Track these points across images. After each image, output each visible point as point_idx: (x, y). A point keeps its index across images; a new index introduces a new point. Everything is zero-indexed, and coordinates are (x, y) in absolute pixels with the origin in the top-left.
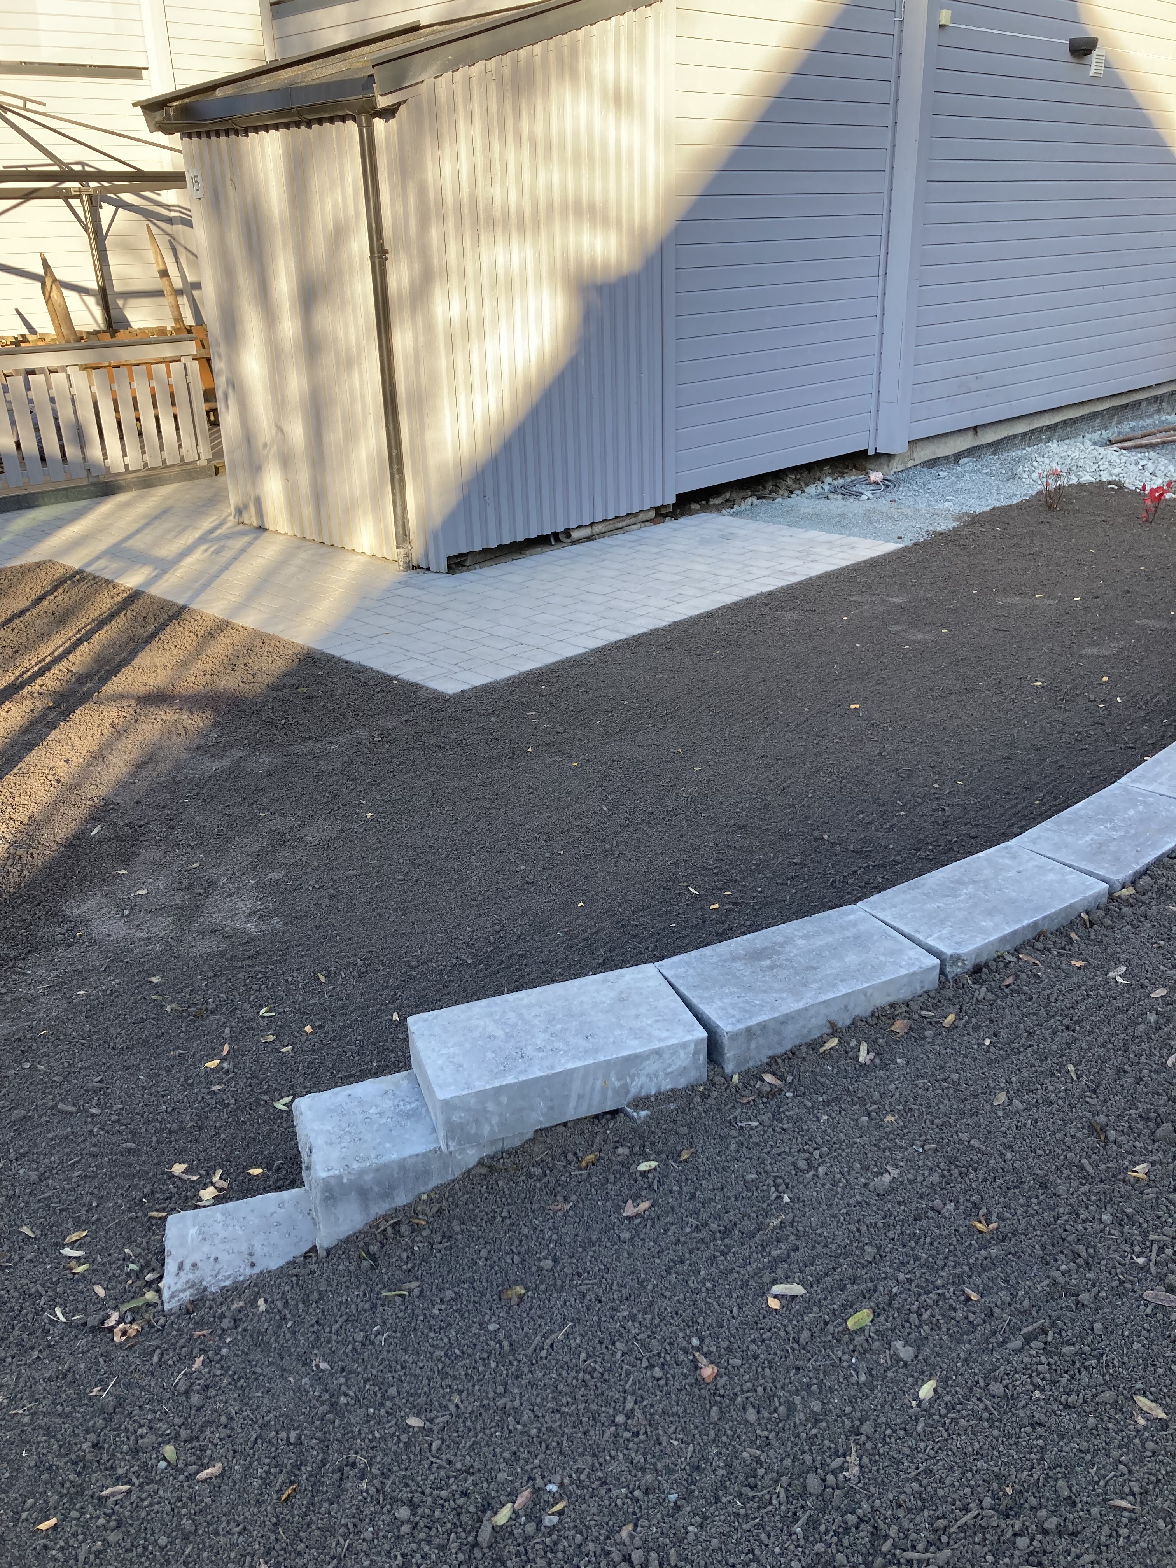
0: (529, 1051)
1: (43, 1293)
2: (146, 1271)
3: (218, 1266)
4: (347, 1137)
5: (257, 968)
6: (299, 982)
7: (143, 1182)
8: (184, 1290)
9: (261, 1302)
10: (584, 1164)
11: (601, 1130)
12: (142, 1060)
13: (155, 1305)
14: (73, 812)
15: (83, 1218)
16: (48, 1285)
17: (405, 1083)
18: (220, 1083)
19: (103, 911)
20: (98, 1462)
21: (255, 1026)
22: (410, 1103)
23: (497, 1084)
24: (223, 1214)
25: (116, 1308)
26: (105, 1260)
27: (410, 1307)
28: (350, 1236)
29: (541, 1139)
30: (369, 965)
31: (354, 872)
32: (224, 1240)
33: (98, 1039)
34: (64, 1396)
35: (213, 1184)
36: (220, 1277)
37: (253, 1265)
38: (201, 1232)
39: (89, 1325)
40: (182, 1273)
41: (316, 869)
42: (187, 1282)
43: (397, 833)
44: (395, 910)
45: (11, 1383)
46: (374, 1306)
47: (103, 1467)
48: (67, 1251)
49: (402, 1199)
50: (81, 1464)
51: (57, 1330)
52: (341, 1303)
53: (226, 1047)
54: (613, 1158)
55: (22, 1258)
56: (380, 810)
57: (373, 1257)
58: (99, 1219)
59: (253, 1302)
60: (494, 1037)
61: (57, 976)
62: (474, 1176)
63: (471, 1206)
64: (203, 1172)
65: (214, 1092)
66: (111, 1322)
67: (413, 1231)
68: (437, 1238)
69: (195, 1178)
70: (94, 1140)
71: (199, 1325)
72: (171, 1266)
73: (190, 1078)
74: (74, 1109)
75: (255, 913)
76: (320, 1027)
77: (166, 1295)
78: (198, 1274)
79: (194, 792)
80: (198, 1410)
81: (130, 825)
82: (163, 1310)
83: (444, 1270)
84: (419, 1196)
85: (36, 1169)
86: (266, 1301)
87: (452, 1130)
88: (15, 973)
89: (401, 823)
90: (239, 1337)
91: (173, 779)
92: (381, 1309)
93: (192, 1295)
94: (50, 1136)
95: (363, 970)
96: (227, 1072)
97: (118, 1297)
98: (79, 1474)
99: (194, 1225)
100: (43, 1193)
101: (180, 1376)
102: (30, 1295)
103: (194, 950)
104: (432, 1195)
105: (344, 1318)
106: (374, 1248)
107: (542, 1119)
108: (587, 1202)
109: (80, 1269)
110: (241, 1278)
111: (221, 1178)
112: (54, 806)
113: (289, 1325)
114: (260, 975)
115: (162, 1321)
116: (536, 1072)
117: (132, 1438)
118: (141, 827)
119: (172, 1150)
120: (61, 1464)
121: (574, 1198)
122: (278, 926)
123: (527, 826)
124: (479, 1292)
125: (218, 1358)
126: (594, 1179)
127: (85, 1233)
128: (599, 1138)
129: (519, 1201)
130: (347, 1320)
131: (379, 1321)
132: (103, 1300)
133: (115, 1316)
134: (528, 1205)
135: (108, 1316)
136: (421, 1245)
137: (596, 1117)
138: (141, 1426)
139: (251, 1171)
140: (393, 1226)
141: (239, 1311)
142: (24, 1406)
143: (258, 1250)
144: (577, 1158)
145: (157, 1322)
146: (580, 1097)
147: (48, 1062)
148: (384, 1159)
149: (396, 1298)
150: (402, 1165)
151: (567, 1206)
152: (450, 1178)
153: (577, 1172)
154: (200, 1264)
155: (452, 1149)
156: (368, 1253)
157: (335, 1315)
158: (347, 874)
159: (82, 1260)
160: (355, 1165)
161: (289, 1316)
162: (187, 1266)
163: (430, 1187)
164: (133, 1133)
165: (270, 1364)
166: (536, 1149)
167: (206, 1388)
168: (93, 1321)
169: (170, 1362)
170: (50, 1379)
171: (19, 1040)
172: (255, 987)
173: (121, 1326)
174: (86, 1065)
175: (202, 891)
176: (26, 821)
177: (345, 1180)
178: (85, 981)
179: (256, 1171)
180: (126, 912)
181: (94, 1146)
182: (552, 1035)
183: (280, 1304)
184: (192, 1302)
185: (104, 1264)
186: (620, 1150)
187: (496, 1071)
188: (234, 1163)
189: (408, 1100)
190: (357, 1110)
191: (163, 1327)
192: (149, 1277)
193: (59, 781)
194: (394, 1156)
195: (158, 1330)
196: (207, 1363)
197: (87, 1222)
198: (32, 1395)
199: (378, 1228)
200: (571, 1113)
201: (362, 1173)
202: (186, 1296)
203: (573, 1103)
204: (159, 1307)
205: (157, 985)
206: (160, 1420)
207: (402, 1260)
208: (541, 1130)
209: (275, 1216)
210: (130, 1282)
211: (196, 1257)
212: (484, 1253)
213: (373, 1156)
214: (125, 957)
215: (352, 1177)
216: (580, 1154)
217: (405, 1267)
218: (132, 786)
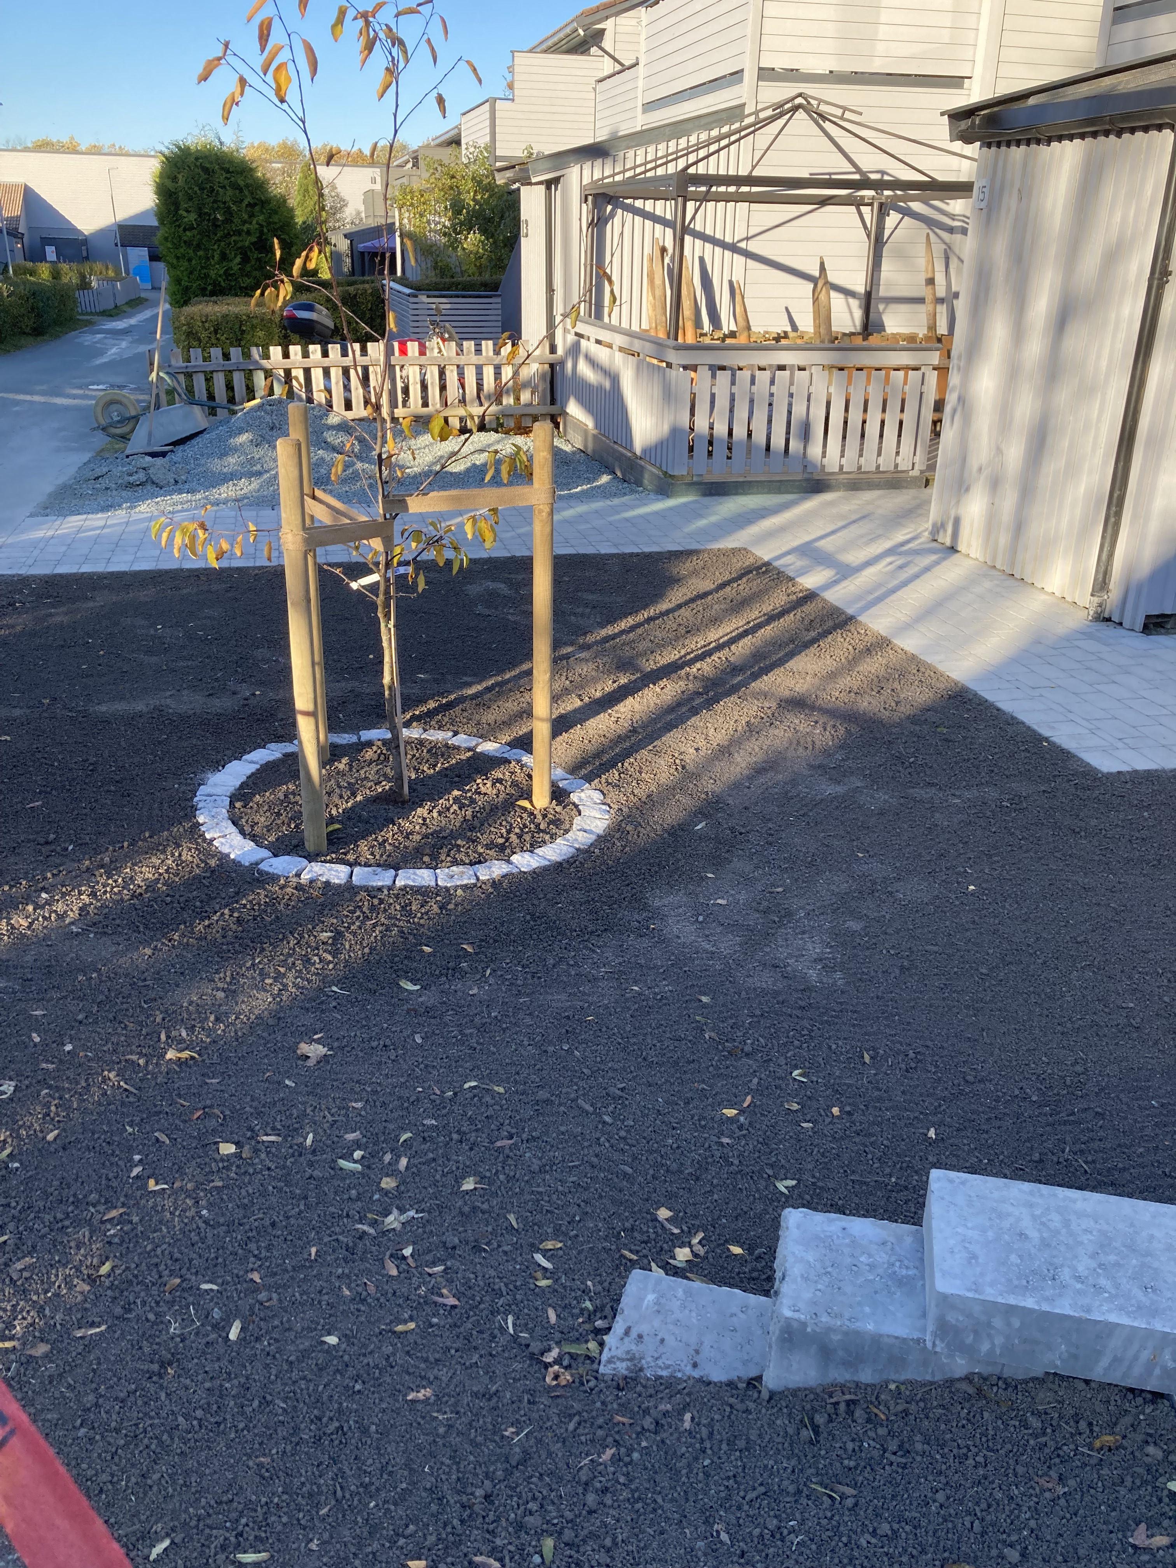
0: (1065, 1275)
1: (505, 1293)
2: (598, 1315)
3: (661, 1349)
4: (826, 1279)
5: (805, 1023)
6: (842, 1053)
7: (627, 1214)
8: (622, 1360)
9: (688, 1416)
10: (1097, 1444)
11: (1134, 1411)
12: (667, 1081)
13: (592, 1359)
14: (686, 801)
15: (564, 1228)
16: (511, 1287)
17: (909, 1240)
18: (730, 1137)
19: (681, 910)
20: (484, 1517)
21: (783, 1086)
22: (907, 1268)
23: (1012, 1300)
24: (685, 1292)
25: (558, 1343)
26: (568, 1284)
27: (837, 1518)
28: (799, 1389)
29: (1051, 1385)
30: (920, 1061)
31: (936, 948)
32: (677, 1322)
33: (635, 1044)
34: (481, 1422)
35: (691, 1246)
36: (660, 1363)
37: (695, 1365)
38: (657, 1303)
39: (531, 1349)
40: (626, 1340)
41: (898, 931)
42: (628, 1352)
43: (995, 917)
44: (967, 1007)
45: (445, 1379)
46: (799, 1492)
47: (486, 1526)
48: (539, 1257)
49: (866, 1376)
50: (468, 1512)
51: (502, 1340)
52: (766, 1466)
53: (749, 1098)
54: (1137, 1454)
55: (499, 1246)
56: (984, 885)
57: (816, 1429)
58: (577, 1236)
59: (681, 1413)
60: (1027, 1237)
61: (620, 964)
62: (958, 1390)
63: (943, 1427)
64: (685, 1228)
65: (722, 1145)
66: (549, 1358)
67: (869, 1421)
68: (893, 1446)
69: (676, 1231)
70: (597, 1149)
71: (624, 1408)
72: (619, 1327)
73: (704, 1118)
74: (591, 1109)
75: (821, 960)
76: (849, 1113)
77: (605, 1357)
78: (641, 1347)
79: (801, 812)
80: (590, 1512)
81: (732, 830)
82: (597, 1372)
83: (889, 1491)
84: (887, 1383)
85: (540, 1159)
86: (693, 1419)
87: (944, 1329)
88: (586, 947)
89: (1004, 907)
90: (655, 1448)
91: (786, 793)
92: (804, 1501)
93: (628, 1369)
94: (563, 1129)
95: (913, 1065)
96: (741, 1127)
97: (566, 1331)
98: (462, 1521)
99: (654, 1291)
100: (539, 1186)
101: (586, 1461)
102: (493, 1290)
103: (750, 980)
104: (903, 1388)
105: (762, 1489)
106: (820, 1419)
107: (1058, 1363)
108: (1087, 1498)
109: (543, 1283)
110: (679, 1375)
111: (700, 1242)
112: (670, 790)
113: (707, 1462)
114: (805, 1032)
115: (592, 1384)
116: (1065, 1307)
117: (522, 1508)
118: (741, 834)
119: (664, 1190)
120: (452, 1501)
121: (1072, 1483)
122: (840, 982)
123: (1151, 956)
124: (920, 1544)
125: (627, 1459)
126: (1105, 1472)
127: (560, 1245)
128: (1127, 1420)
129: (1002, 1452)
130: (765, 1494)
131: (798, 1516)
132: (553, 1328)
133: (555, 1353)
134: (1012, 1462)
135: (549, 1350)
136: (871, 1442)
137: (1132, 1390)
138: (534, 1498)
139: (731, 1248)
140: (848, 1403)
141: (665, 1414)
142: (445, 1413)
143: (706, 1352)
144: (1091, 1431)
145: (588, 1381)
146: (1116, 1360)
147: (584, 1051)
148: (858, 1325)
149: (825, 1498)
150: (876, 1340)
151: (1061, 1490)
152: (928, 1378)
153: (1085, 1450)
154: (645, 1338)
155: (938, 1349)
156: (812, 1420)
157: (754, 1479)
158: (927, 948)
159: (548, 1275)
160: (824, 1318)
161: (709, 1452)
162: (634, 1334)
163: (903, 1378)
164: (635, 1158)
165: (673, 1500)
166: (1041, 1395)
167: (605, 1491)
168: (536, 1347)
169: (583, 1438)
170: (475, 1395)
171: (568, 1017)
172: (797, 1043)
173: (556, 1367)
174: (616, 1067)
175: (777, 919)
176: (644, 799)
177: (809, 1330)
178: (643, 978)
179: (736, 1250)
180: (701, 918)
181: (597, 1156)
182: (1100, 1265)
183: (704, 1432)
184: (626, 1378)
185: (565, 1287)
186: (1151, 1449)
187: (1016, 1282)
188: (717, 1232)
189: (906, 1262)
190: (846, 1250)
191: (592, 1390)
192: (599, 1323)
193: (683, 767)
194: (870, 1327)
195: (586, 1392)
196: (616, 1459)
197: (565, 1234)
198: (456, 1404)
199: (831, 1397)
200: (1099, 1372)
201: (829, 1330)
202: (622, 1368)
203: (1104, 1362)
204: (595, 1366)
205: (705, 1006)
206: (553, 1503)
207: (845, 1450)
208: (1055, 1374)
209: (734, 1319)
210: (580, 1320)
211: (644, 1328)
212: (940, 1497)
213: (847, 1315)
214: (685, 965)
215: (818, 1330)
216: (1096, 1429)
217: (846, 1462)
218: (746, 790)
